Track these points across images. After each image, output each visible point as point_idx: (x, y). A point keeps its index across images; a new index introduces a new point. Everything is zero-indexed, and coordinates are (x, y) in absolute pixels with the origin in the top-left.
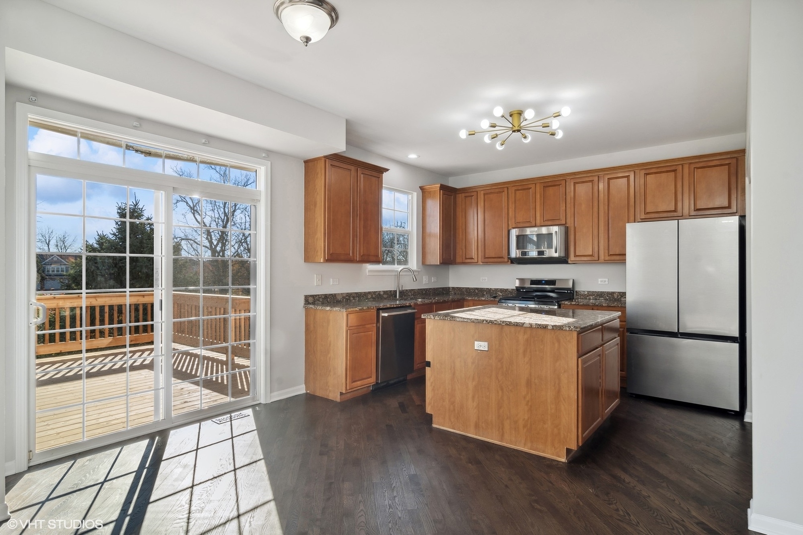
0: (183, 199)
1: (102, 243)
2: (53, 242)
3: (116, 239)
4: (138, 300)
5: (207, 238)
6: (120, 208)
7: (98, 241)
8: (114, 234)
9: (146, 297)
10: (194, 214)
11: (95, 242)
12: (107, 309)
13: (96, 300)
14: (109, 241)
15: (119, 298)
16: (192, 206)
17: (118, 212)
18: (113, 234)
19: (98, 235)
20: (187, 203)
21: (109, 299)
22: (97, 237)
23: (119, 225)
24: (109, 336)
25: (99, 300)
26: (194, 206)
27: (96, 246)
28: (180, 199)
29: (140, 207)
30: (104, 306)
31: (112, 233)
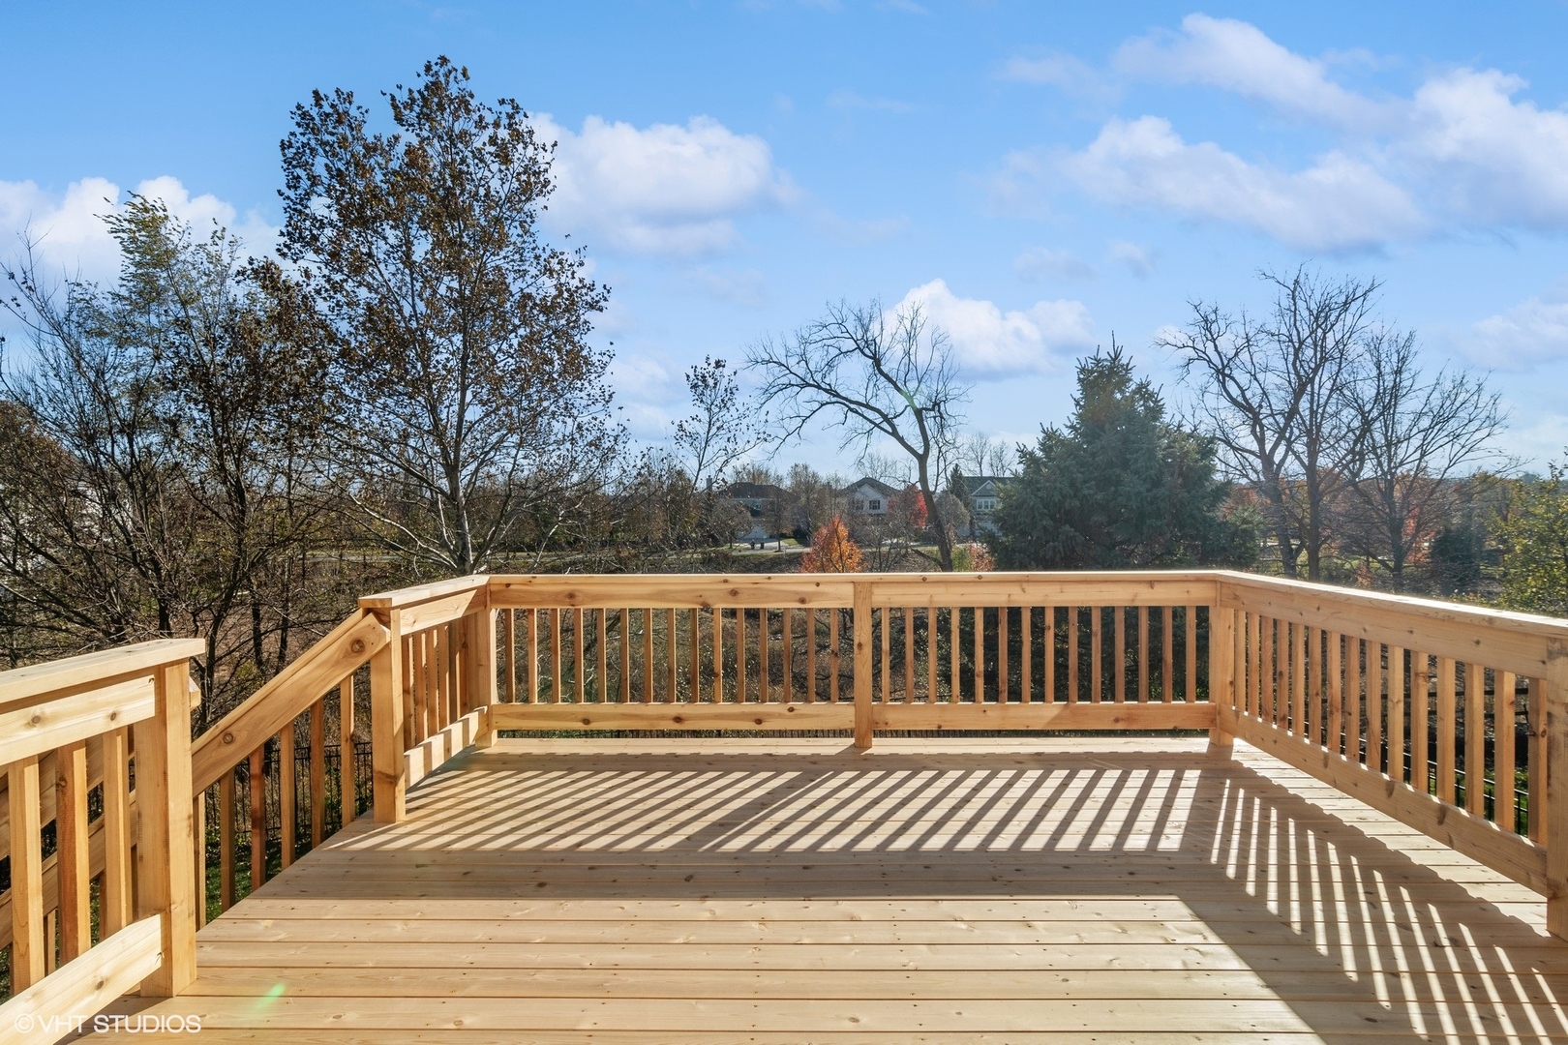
0: (1200, 354)
1: (1051, 447)
2: (986, 460)
3: (1076, 437)
4: (1136, 595)
5: (1253, 432)
6: (1083, 370)
7: (1042, 445)
8: (1073, 427)
9: (1157, 586)
10: (1223, 384)
11: (1037, 446)
12: (1050, 618)
13: (1023, 590)
14: (1062, 442)
15: (1083, 588)
16: (1220, 367)
17: (1079, 379)
18: (1070, 427)
19: (1044, 431)
20: (1210, 361)
21: (1057, 588)
22: (1041, 436)
23: (1081, 407)
24: (1057, 699)
25: (1030, 588)
26: (1224, 367)
27: (1039, 454)
28: (1196, 356)
29: (1124, 361)
30: (1043, 608)
31: (1069, 424)
